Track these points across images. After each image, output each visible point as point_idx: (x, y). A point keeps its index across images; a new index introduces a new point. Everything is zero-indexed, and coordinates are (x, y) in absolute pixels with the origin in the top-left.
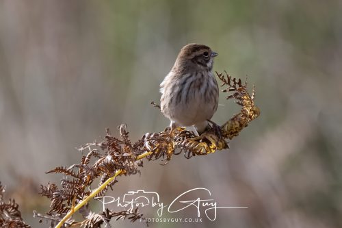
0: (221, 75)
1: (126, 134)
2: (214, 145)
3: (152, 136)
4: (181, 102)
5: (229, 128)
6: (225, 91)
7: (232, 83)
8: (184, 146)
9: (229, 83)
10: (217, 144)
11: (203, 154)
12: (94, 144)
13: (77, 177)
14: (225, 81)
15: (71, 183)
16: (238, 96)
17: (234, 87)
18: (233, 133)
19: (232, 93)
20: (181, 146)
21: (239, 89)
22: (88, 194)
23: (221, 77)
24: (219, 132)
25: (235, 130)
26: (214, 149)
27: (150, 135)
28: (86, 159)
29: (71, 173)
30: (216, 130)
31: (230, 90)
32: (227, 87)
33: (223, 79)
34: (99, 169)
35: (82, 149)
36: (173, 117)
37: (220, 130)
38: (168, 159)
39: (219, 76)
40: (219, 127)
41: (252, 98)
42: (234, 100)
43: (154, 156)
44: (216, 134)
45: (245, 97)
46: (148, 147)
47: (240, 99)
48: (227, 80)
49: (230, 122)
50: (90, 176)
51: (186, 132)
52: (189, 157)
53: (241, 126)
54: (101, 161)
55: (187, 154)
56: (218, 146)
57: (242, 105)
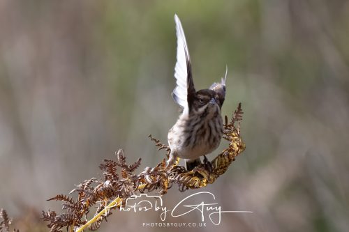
1: (124, 159)
2: (206, 179)
5: (219, 163)
8: (178, 180)
10: (208, 177)
11: (197, 188)
18: (223, 167)
25: (225, 165)
26: (206, 182)
27: (150, 169)
34: (98, 194)
45: (233, 134)
46: (149, 180)
49: (219, 158)
50: (89, 201)
51: (177, 167)
52: (183, 191)
53: (230, 161)
54: (99, 187)
55: (181, 187)
56: (209, 180)
57: (228, 139)
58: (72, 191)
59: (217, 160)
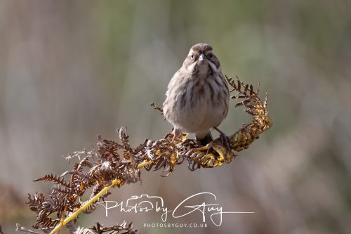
0: (231, 79)
1: (126, 138)
2: (222, 157)
3: (154, 144)
4: (186, 107)
5: (239, 140)
6: (234, 97)
7: (243, 89)
8: (189, 157)
9: (239, 89)
10: (225, 156)
11: (210, 167)
12: (83, 152)
13: (69, 186)
14: (235, 87)
15: (63, 192)
16: (248, 104)
17: (245, 93)
18: (244, 145)
19: (242, 101)
20: (186, 156)
21: (250, 97)
22: (79, 206)
23: (231, 82)
24: (228, 144)
25: (245, 142)
26: (222, 161)
27: (153, 142)
28: (79, 166)
29: (62, 182)
30: (224, 140)
31: (240, 97)
32: (236, 93)
33: (232, 84)
34: (94, 177)
35: (69, 157)
36: (177, 122)
37: (229, 142)
38: (171, 170)
39: (229, 80)
40: (227, 138)
41: (265, 106)
42: (244, 108)
43: (155, 166)
44: (225, 145)
45: (258, 106)
46: (150, 156)
47: (251, 107)
48: (237, 85)
49: (240, 133)
50: (84, 185)
51: (189, 140)
52: (193, 169)
53: (253, 138)
54: (97, 168)
55: (191, 165)
56: (226, 159)
57: (252, 114)
58: (64, 174)
59: (237, 135)
